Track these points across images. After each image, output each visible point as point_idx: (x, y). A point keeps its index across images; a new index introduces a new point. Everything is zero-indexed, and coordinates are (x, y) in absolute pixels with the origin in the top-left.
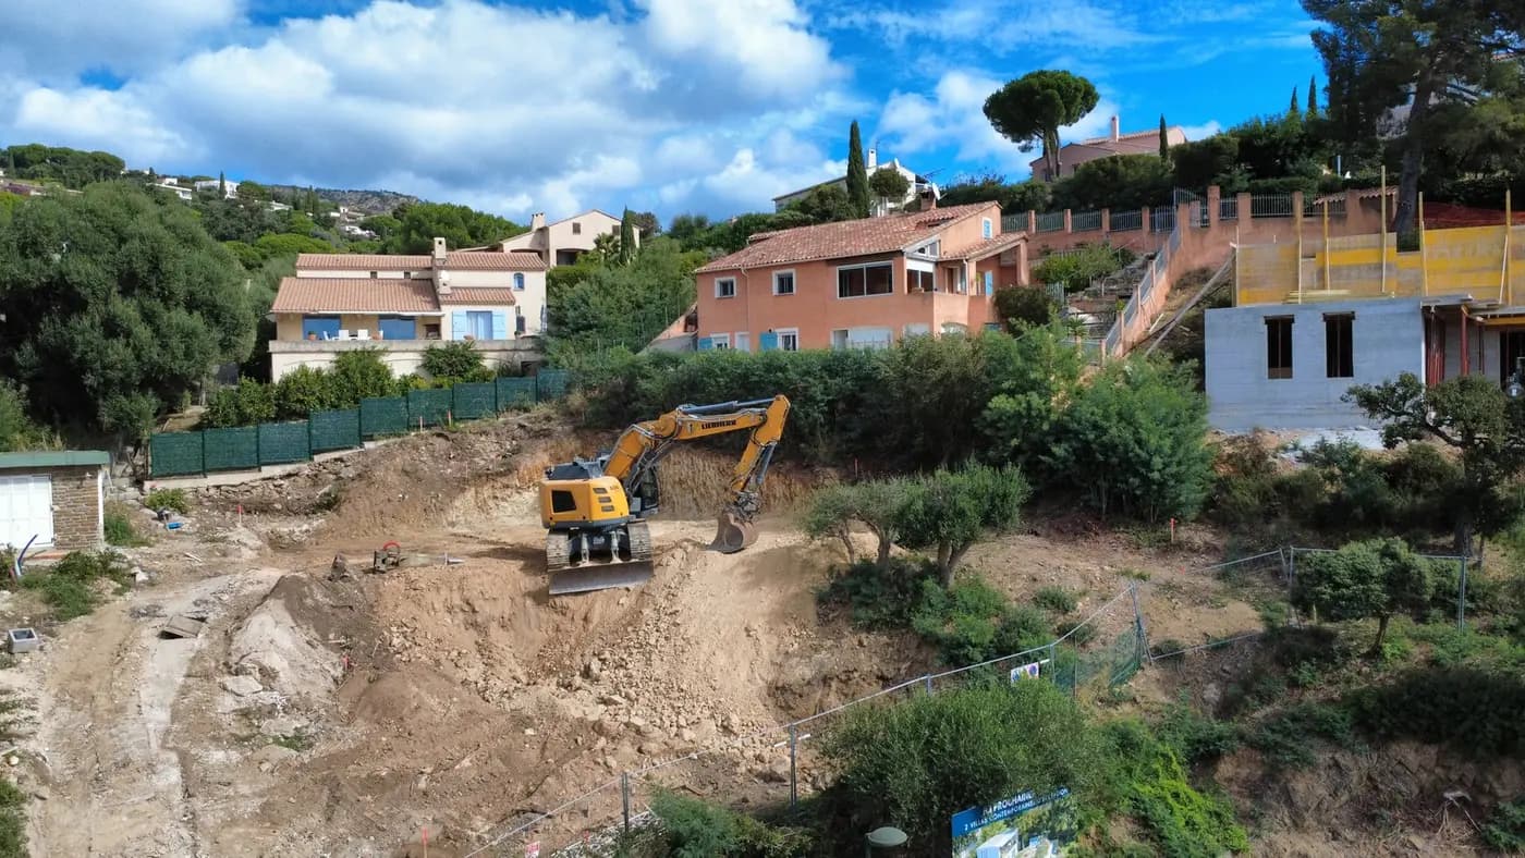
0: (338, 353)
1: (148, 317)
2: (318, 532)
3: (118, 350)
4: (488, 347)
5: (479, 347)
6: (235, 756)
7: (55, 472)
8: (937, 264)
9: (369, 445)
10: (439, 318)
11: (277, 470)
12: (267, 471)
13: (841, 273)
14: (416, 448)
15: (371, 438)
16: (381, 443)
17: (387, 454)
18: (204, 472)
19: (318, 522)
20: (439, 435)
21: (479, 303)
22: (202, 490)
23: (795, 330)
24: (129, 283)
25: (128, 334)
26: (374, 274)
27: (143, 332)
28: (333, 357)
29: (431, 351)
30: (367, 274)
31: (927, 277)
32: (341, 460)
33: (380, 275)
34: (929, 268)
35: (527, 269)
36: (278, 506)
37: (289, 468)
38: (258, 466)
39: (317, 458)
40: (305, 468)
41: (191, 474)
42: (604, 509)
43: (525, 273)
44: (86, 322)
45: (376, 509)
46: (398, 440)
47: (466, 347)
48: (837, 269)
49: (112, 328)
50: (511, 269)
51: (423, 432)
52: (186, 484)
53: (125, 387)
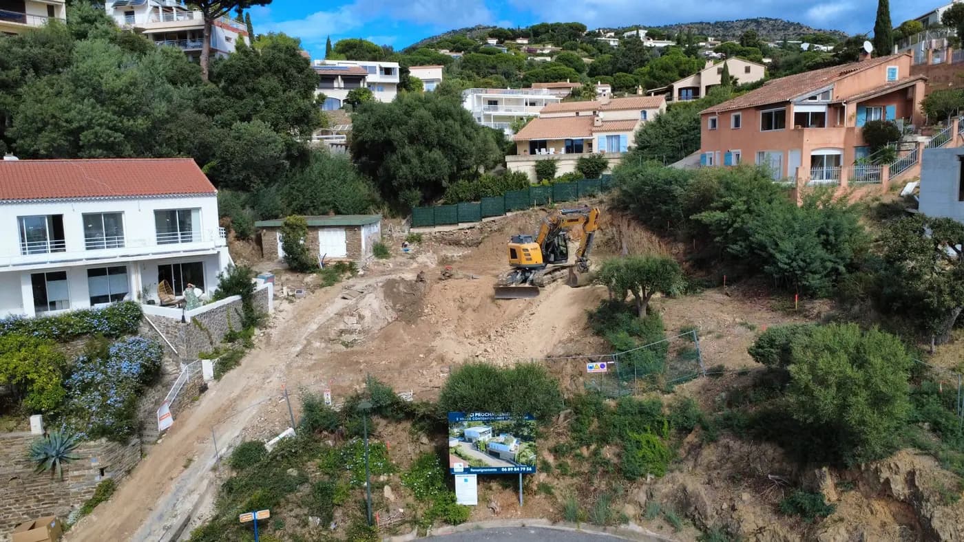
0: (536, 161)
1: (419, 154)
2: (464, 257)
3: (404, 169)
4: (612, 156)
5: (606, 156)
6: (323, 345)
7: (349, 228)
8: (829, 106)
9: (509, 214)
10: (591, 140)
11: (465, 225)
12: (461, 225)
13: (763, 114)
14: (530, 216)
15: (509, 211)
16: (515, 213)
17: (515, 219)
18: (434, 225)
19: (467, 252)
20: (543, 210)
21: (614, 131)
22: (433, 234)
23: (739, 151)
24: (412, 140)
25: (410, 162)
26: (577, 113)
27: (415, 161)
28: (534, 163)
29: (582, 159)
30: (574, 114)
31: (822, 115)
32: (494, 221)
33: (581, 114)
34: (822, 109)
35: (649, 108)
36: (463, 242)
37: (471, 224)
38: (456, 223)
39: (484, 220)
40: (477, 225)
41: (428, 225)
42: (527, 260)
43: (647, 110)
44: (394, 157)
45: (495, 247)
46: (522, 212)
47: (600, 157)
48: (761, 112)
49: (405, 160)
50: (639, 109)
51: (536, 208)
52: (427, 230)
53: (409, 187)
